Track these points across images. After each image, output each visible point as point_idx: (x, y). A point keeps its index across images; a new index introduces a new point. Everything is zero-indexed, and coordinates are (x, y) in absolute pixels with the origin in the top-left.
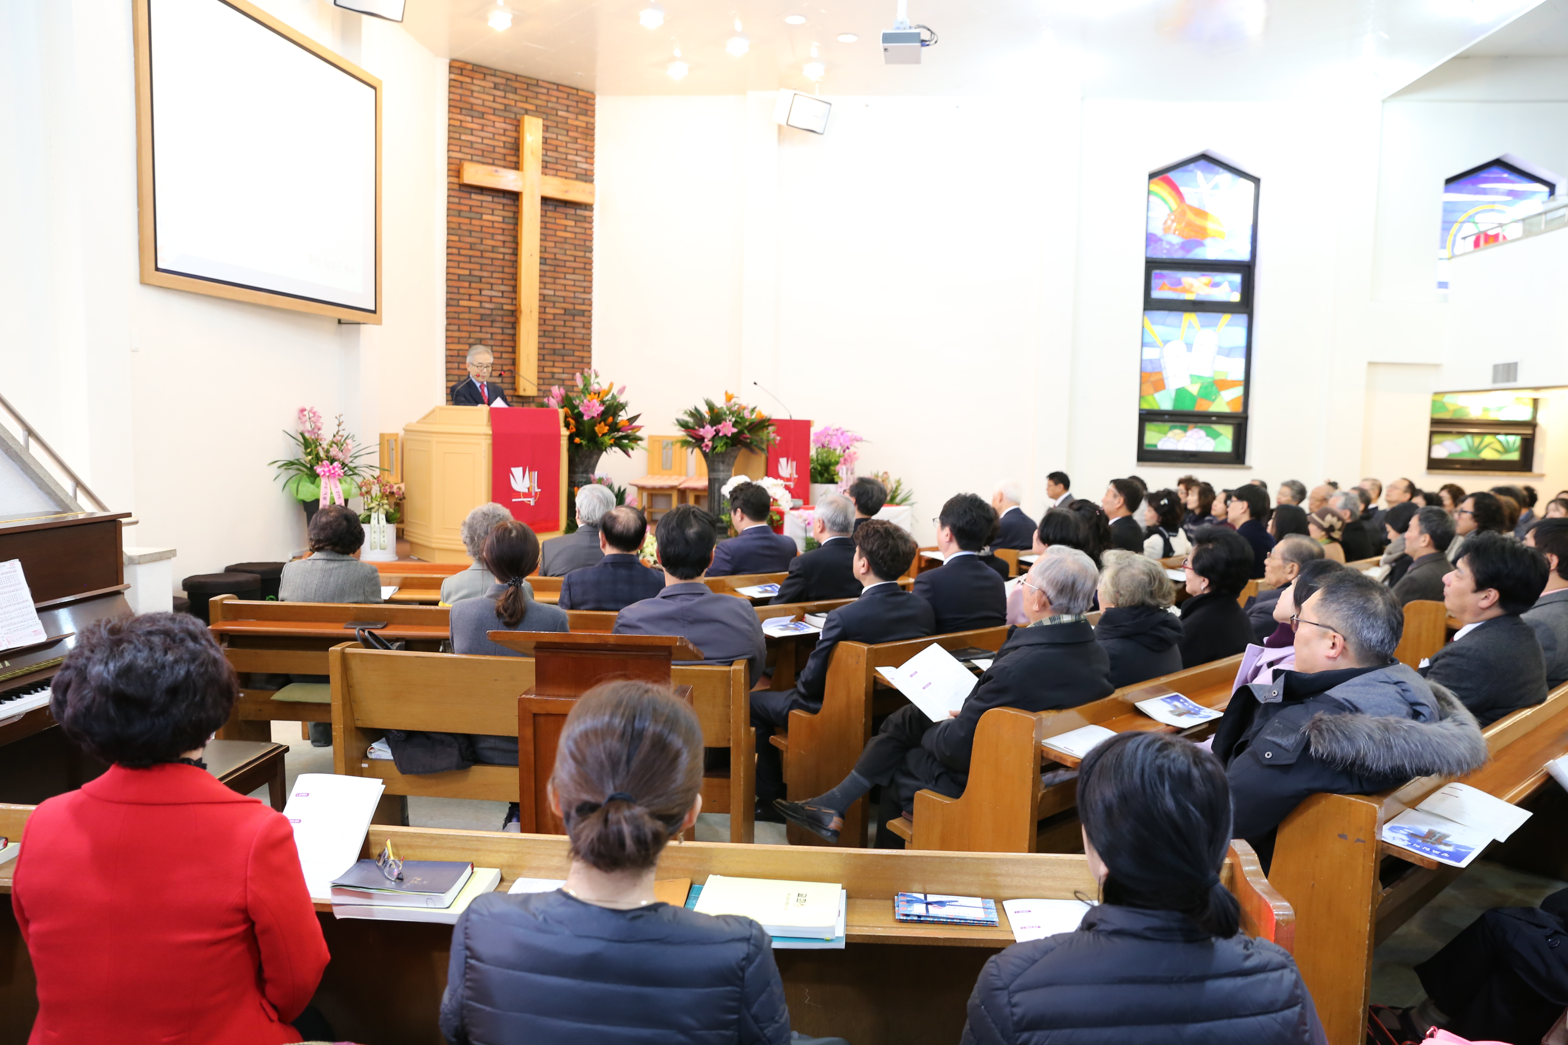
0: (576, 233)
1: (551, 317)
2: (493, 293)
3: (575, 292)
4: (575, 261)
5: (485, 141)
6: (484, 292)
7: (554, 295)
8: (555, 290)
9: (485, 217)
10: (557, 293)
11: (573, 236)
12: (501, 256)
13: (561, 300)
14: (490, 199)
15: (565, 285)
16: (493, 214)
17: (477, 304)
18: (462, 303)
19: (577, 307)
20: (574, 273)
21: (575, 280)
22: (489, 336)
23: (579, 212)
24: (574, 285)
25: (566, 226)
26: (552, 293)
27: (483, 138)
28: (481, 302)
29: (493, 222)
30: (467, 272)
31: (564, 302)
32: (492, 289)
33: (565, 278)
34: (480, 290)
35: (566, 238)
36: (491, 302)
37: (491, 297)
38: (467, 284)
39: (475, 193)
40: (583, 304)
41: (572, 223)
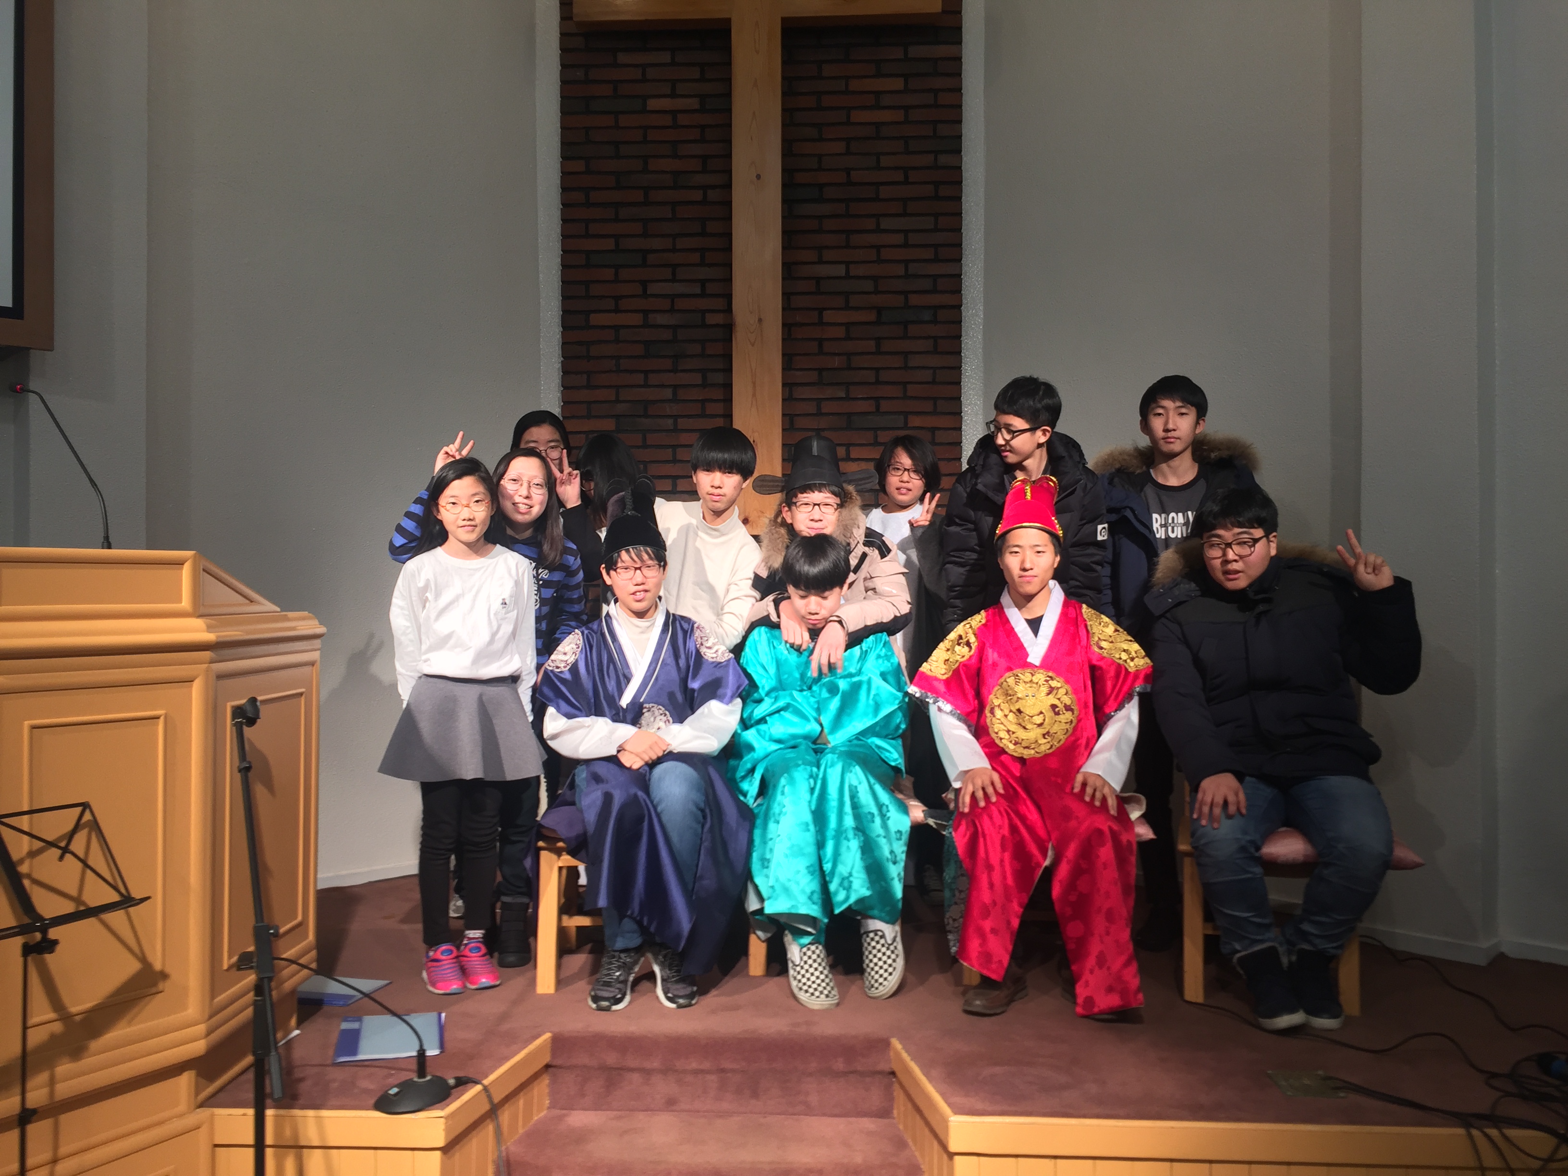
0: (907, 108)
1: (840, 332)
2: (679, 288)
3: (906, 262)
4: (906, 182)
6: (653, 289)
7: (848, 276)
8: (848, 264)
9: (653, 104)
10: (855, 271)
11: (899, 116)
12: (698, 195)
13: (869, 286)
14: (666, 57)
15: (878, 248)
16: (673, 95)
17: (637, 319)
18: (595, 319)
19: (914, 300)
20: (905, 214)
21: (906, 232)
22: (668, 393)
23: (916, 51)
24: (906, 245)
25: (878, 94)
26: (841, 270)
28: (646, 312)
29: (674, 113)
30: (610, 244)
31: (877, 292)
32: (674, 280)
33: (878, 230)
34: (644, 284)
35: (878, 125)
36: (672, 310)
37: (673, 297)
38: (609, 274)
40: (934, 291)
41: (898, 84)
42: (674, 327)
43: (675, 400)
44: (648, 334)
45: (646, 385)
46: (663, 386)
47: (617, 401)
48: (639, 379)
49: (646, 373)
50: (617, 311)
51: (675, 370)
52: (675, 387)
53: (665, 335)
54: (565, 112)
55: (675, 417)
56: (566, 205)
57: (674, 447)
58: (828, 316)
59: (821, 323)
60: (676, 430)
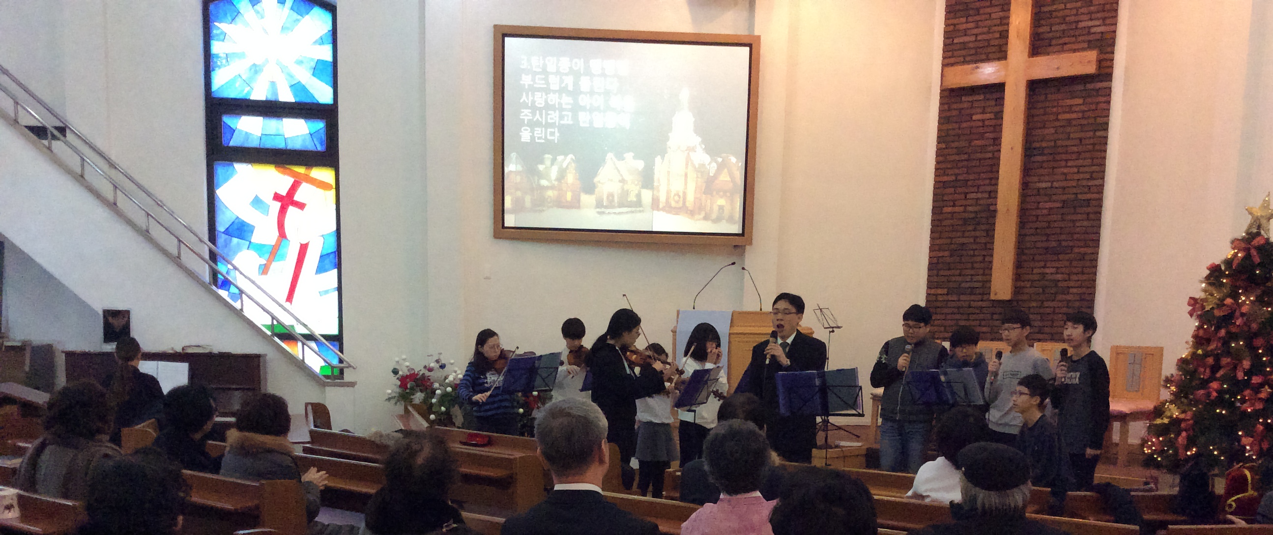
1: (1045, 212)
2: (979, 195)
3: (1078, 180)
4: (1083, 144)
5: (979, 38)
6: (969, 196)
7: (1051, 187)
9: (975, 117)
10: (1055, 184)
11: (1080, 115)
12: (987, 155)
13: (1060, 191)
14: (981, 97)
15: (1066, 174)
16: (983, 113)
17: (961, 209)
18: (945, 210)
19: (1080, 196)
20: (1079, 158)
21: (1080, 166)
22: (972, 240)
24: (1078, 172)
25: (1071, 106)
27: (976, 35)
28: (965, 206)
29: (983, 121)
30: (953, 178)
31: (1064, 193)
32: (976, 191)
33: (1066, 166)
34: (966, 194)
35: (1070, 120)
36: (975, 204)
37: (977, 199)
38: (952, 190)
39: (966, 95)
40: (1092, 192)
41: (1080, 101)
42: (976, 212)
43: (975, 243)
44: (966, 215)
45: (963, 237)
46: (970, 237)
47: (951, 244)
48: (960, 234)
49: (964, 231)
50: (954, 206)
51: (975, 230)
52: (975, 237)
53: (972, 215)
54: (940, 123)
55: (974, 250)
56: (938, 162)
58: (1041, 205)
59: (1038, 208)
60: (973, 255)
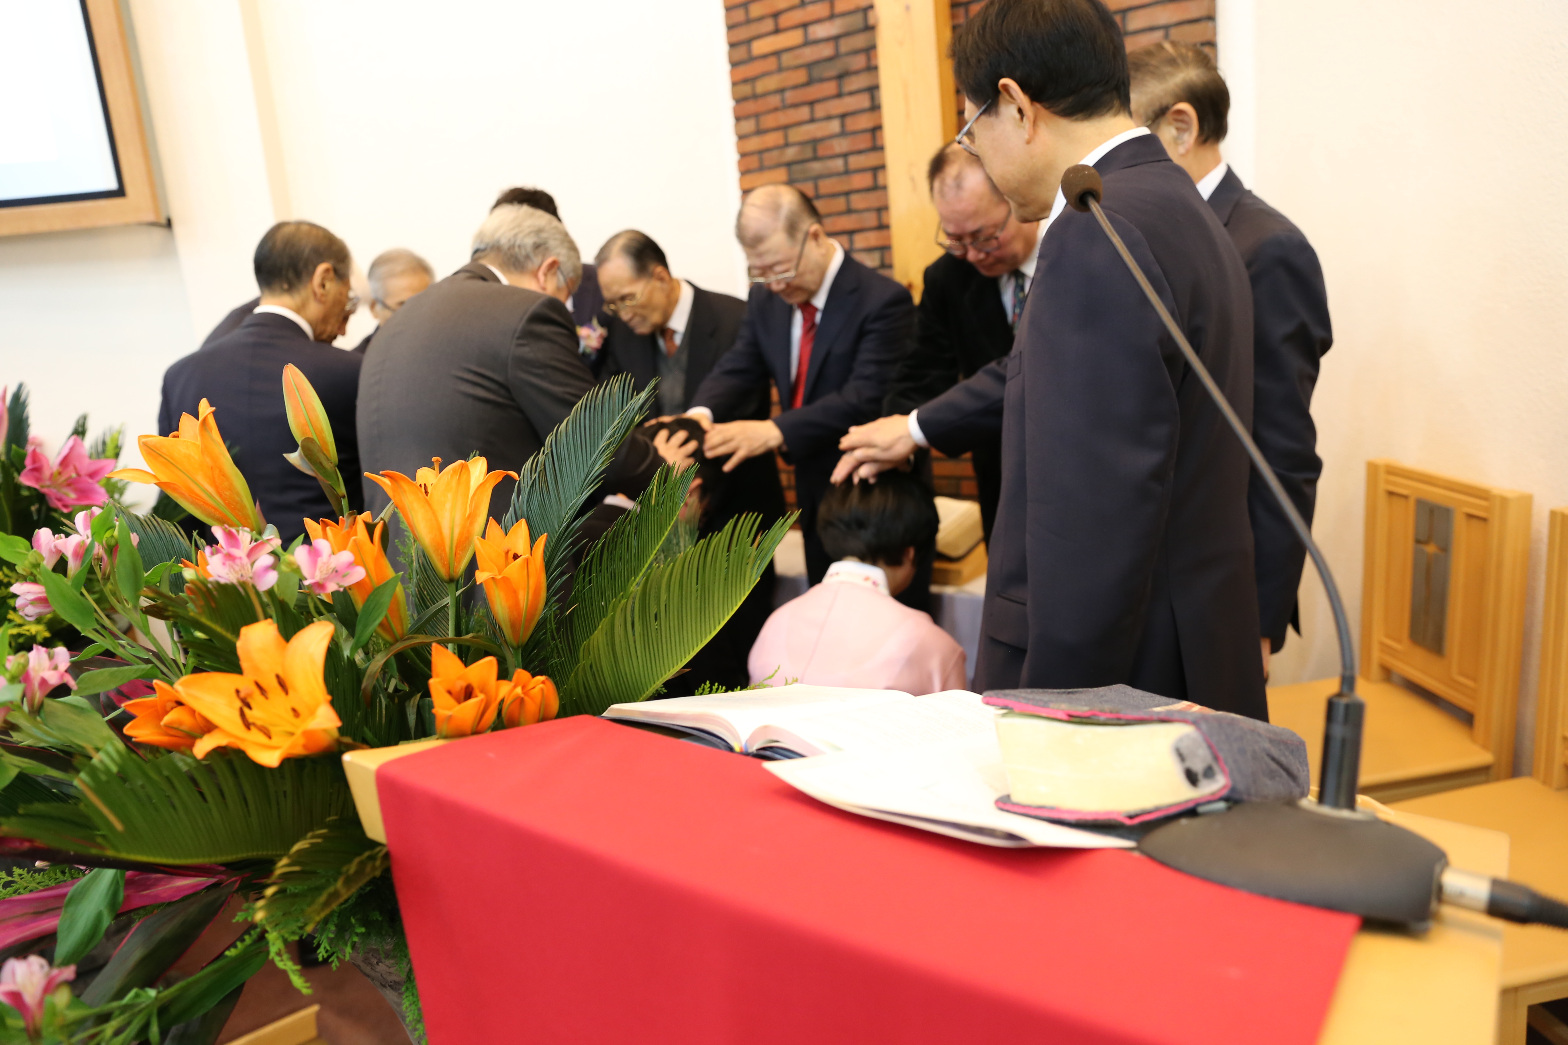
28: (805, 26)
42: (836, 39)
43: (843, 133)
44: (810, 54)
45: (812, 120)
46: (829, 118)
47: (787, 145)
48: (804, 113)
49: (811, 103)
50: (777, 31)
51: (839, 95)
52: (843, 116)
53: (827, 51)
55: (845, 156)
57: (847, 194)
60: (847, 172)
